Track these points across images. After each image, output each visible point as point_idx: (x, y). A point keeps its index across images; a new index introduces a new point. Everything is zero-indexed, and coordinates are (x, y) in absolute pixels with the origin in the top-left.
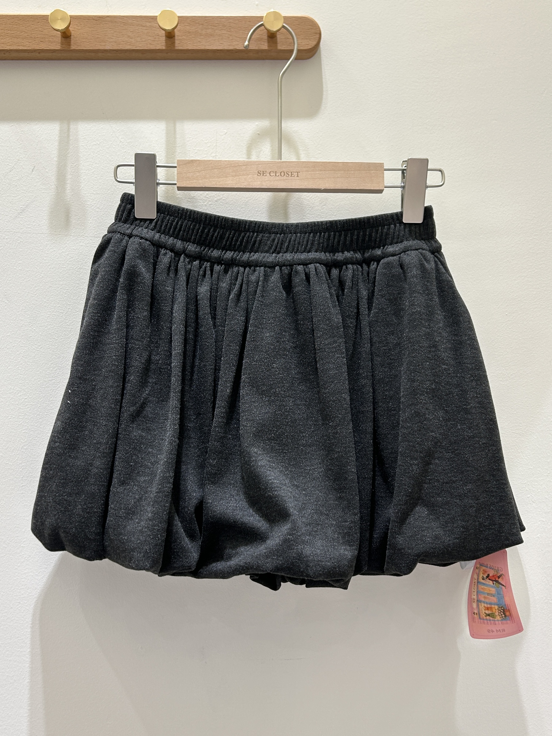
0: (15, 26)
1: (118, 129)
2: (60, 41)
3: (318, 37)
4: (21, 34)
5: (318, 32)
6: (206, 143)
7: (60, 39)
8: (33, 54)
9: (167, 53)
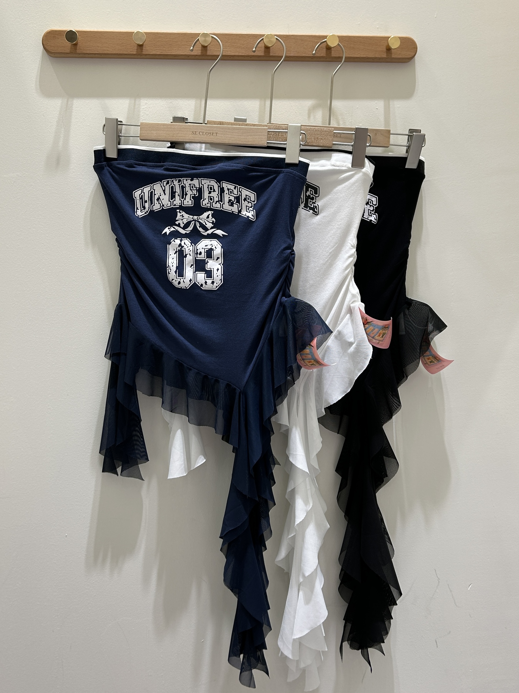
0: (237, 41)
1: (294, 104)
2: (263, 51)
3: (416, 50)
4: (241, 46)
5: (416, 47)
6: (346, 114)
7: (264, 49)
8: (247, 58)
9: (326, 59)
